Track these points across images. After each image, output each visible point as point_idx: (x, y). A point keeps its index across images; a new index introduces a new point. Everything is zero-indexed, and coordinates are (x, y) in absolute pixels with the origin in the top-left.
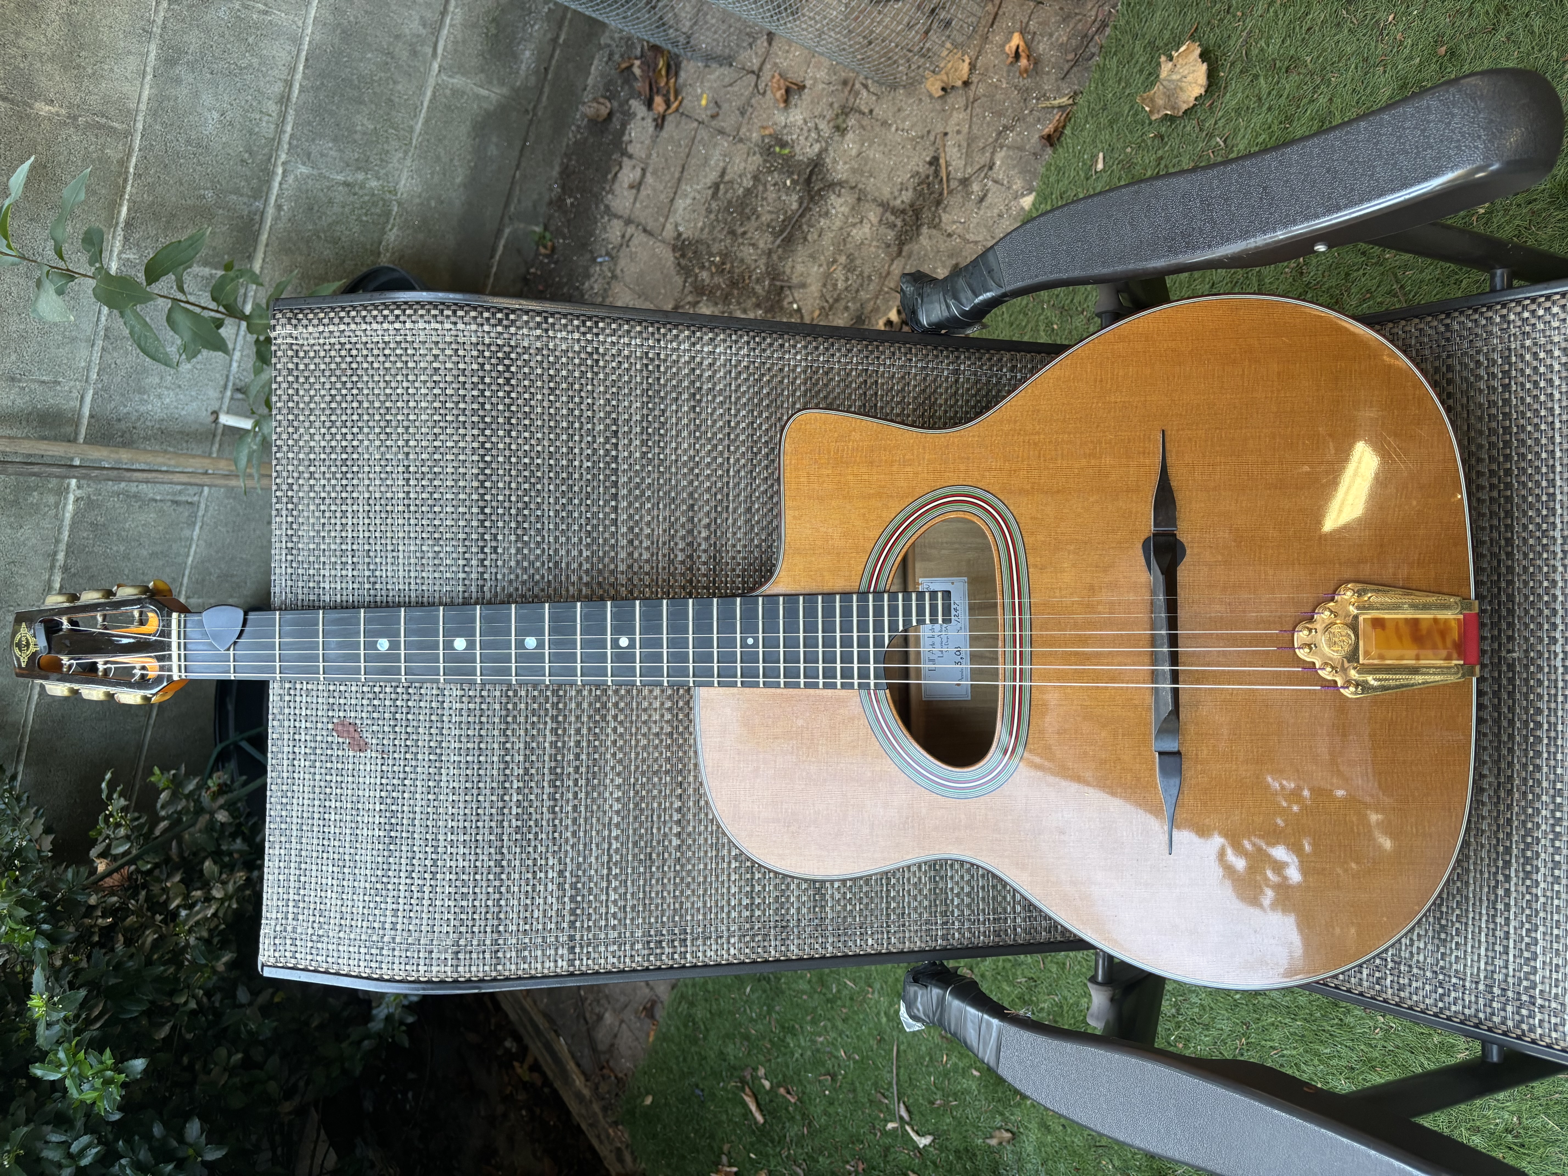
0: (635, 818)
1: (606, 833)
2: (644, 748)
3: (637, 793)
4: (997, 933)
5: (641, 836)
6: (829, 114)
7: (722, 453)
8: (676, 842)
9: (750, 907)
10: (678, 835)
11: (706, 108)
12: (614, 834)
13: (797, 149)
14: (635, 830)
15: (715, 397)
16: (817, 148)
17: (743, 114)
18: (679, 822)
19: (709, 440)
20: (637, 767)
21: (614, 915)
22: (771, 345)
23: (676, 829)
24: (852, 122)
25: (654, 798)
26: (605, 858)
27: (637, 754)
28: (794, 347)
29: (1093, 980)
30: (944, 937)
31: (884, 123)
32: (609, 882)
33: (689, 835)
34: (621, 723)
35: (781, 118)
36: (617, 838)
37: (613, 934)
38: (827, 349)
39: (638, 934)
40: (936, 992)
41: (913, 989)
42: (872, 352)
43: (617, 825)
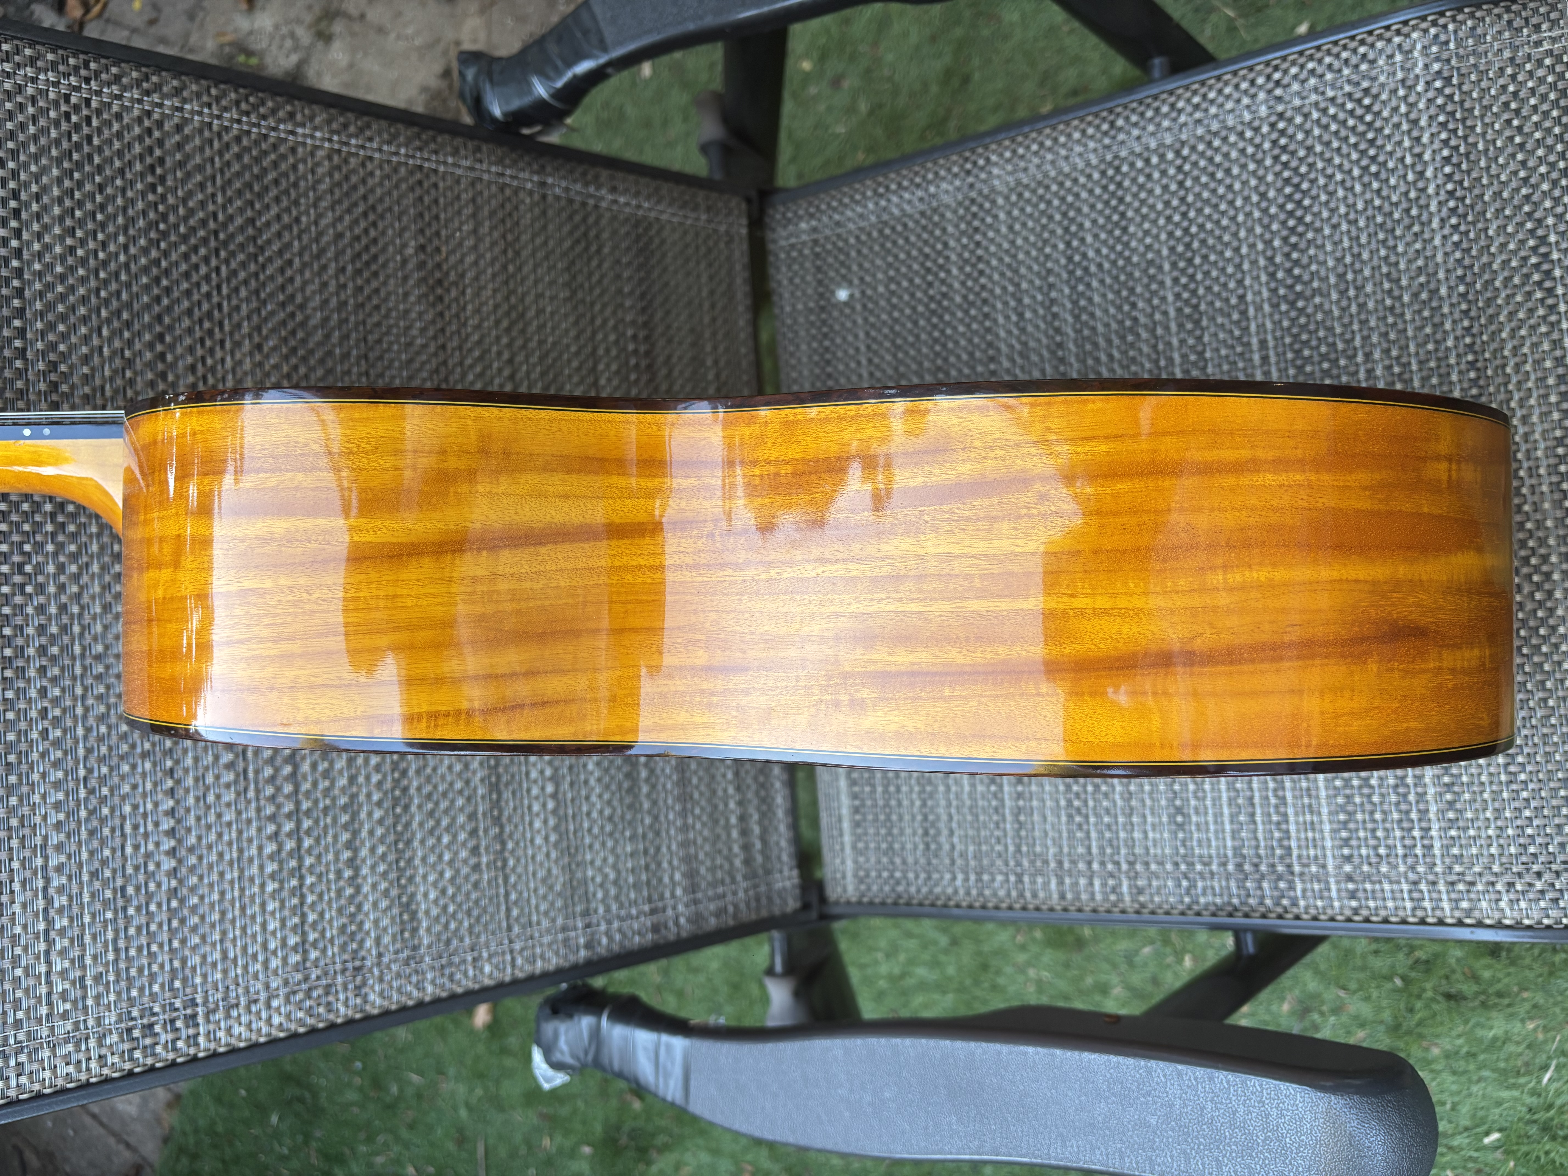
0: (92, 833)
1: (39, 862)
2: (101, 719)
3: (92, 792)
5: (104, 862)
6: (308, 18)
8: (168, 864)
9: (302, 947)
10: (172, 852)
11: (141, 12)
12: (53, 862)
13: (268, 60)
14: (92, 853)
16: (294, 58)
17: (191, 17)
18: (171, 833)
20: (89, 751)
21: (64, 996)
23: (168, 844)
24: (338, 27)
25: (123, 798)
26: (41, 903)
27: (88, 730)
29: (770, 972)
32: (50, 943)
33: (191, 850)
34: (54, 680)
35: (243, 23)
36: (59, 869)
37: (62, 1028)
39: (111, 1018)
40: (586, 1022)
43: (59, 848)
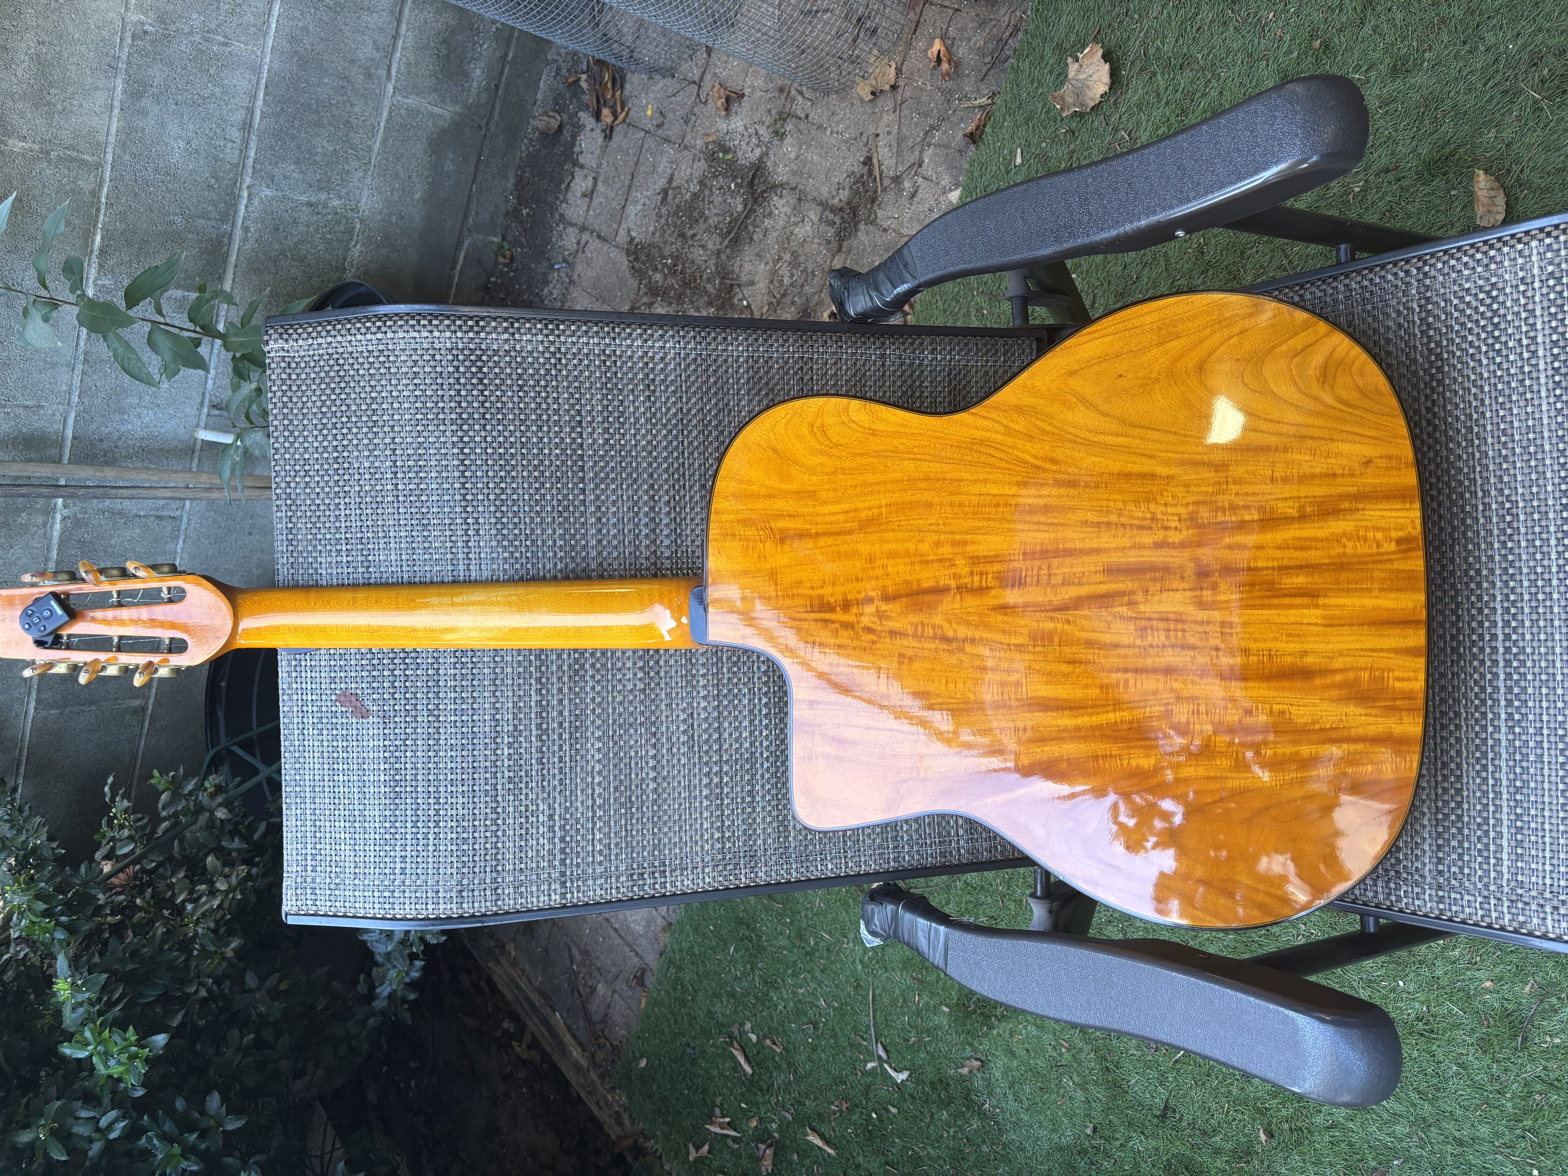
0: (615, 766)
1: (589, 780)
2: (621, 703)
3: (615, 743)
4: (943, 854)
5: (621, 782)
6: (768, 120)
7: (676, 437)
8: (652, 785)
9: (721, 840)
10: (655, 779)
11: (652, 118)
12: (597, 780)
13: (740, 154)
14: (615, 776)
15: (667, 387)
16: (758, 152)
17: (686, 122)
18: (654, 768)
19: (665, 425)
20: (615, 721)
21: (600, 852)
22: (715, 339)
23: (652, 775)
24: (789, 127)
25: (631, 747)
26: (590, 802)
27: (614, 709)
28: (736, 339)
29: (1033, 895)
30: (895, 860)
31: (820, 127)
32: (594, 824)
33: (664, 779)
34: (598, 682)
35: (722, 125)
36: (599, 784)
37: (599, 870)
38: (766, 340)
39: (623, 868)
40: (890, 908)
41: (870, 907)
42: (806, 341)
43: (600, 773)
